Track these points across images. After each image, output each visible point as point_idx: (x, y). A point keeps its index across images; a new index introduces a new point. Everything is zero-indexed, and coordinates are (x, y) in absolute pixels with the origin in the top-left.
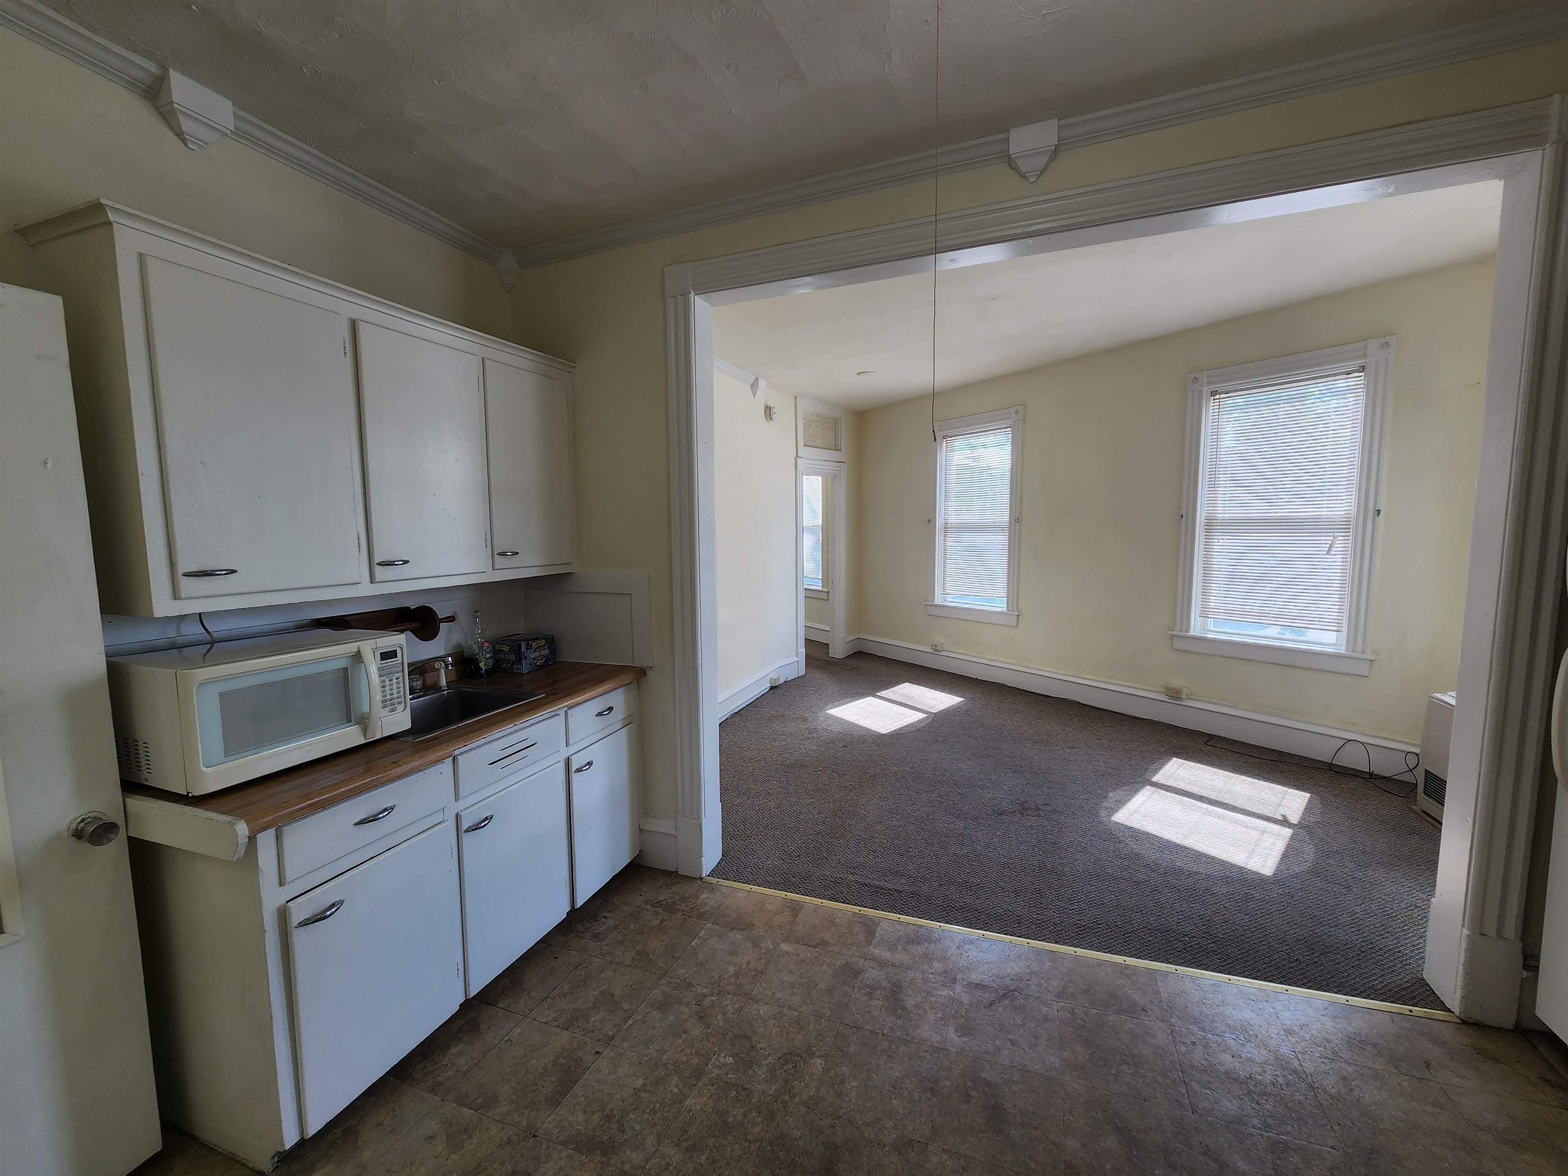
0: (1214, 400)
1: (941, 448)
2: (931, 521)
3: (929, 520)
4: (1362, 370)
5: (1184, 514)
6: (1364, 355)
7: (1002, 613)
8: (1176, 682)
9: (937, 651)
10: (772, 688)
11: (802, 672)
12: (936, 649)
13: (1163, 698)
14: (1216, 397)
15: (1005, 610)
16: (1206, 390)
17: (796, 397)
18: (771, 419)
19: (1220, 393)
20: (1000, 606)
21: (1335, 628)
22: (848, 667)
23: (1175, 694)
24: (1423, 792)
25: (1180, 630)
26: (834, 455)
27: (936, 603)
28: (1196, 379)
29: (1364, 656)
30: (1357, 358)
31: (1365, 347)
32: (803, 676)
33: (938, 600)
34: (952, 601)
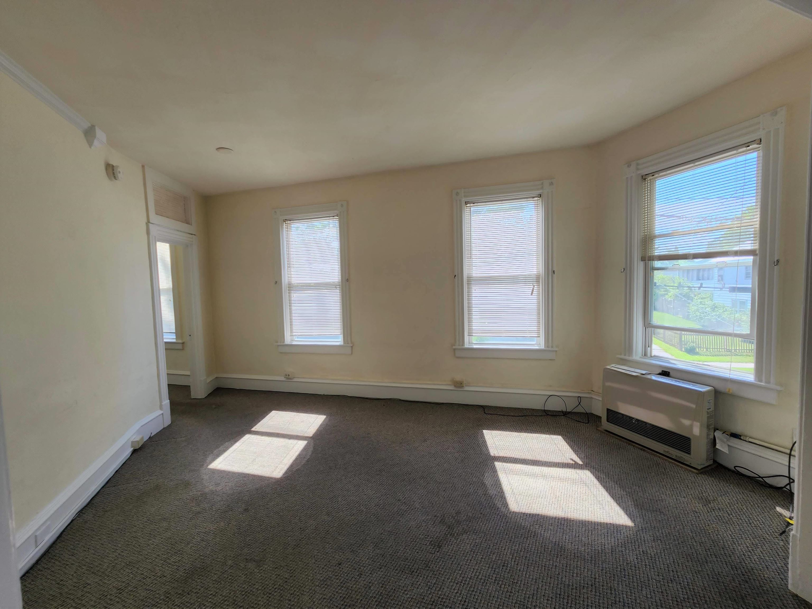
0: (466, 207)
1: (282, 228)
2: (278, 282)
3: (276, 282)
4: (540, 196)
5: (456, 275)
6: (542, 188)
7: (340, 346)
8: (458, 378)
9: (290, 379)
10: (135, 451)
11: (168, 420)
12: (288, 377)
13: (452, 388)
14: (467, 206)
15: (341, 343)
16: (464, 200)
17: (143, 166)
18: (115, 177)
19: (470, 203)
20: (338, 341)
21: (537, 335)
22: (214, 406)
23: (459, 385)
24: (606, 420)
25: (459, 345)
26: (185, 227)
27: (286, 343)
28: (457, 194)
29: (553, 349)
30: (538, 189)
31: (542, 184)
32: (169, 426)
33: (288, 340)
34: (298, 341)
